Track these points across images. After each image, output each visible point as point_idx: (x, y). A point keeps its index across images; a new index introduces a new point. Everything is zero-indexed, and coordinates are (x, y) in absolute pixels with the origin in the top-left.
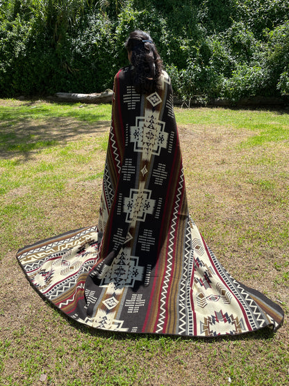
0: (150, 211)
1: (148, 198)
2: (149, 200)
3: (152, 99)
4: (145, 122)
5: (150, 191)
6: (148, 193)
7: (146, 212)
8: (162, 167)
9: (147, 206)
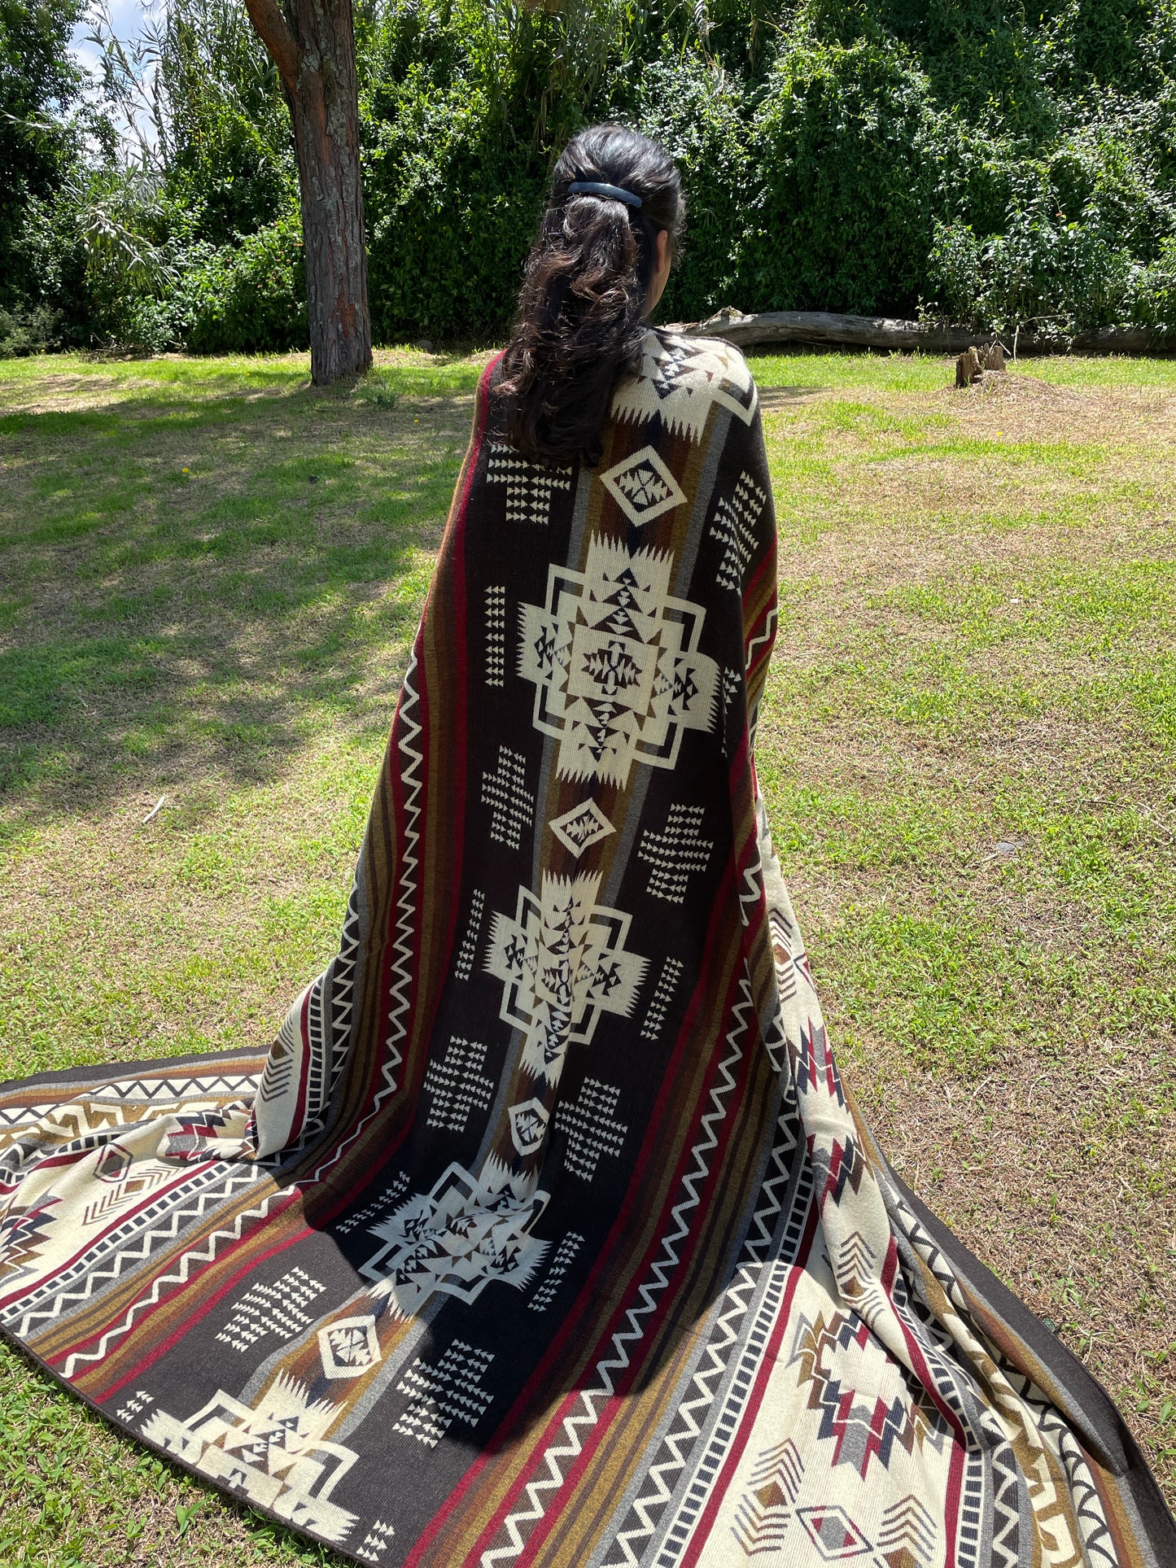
0: (620, 1002)
1: (611, 944)
2: (619, 954)
3: (630, 483)
4: (583, 602)
5: (626, 919)
6: (615, 925)
7: (602, 1004)
8: (685, 818)
9: (608, 979)
